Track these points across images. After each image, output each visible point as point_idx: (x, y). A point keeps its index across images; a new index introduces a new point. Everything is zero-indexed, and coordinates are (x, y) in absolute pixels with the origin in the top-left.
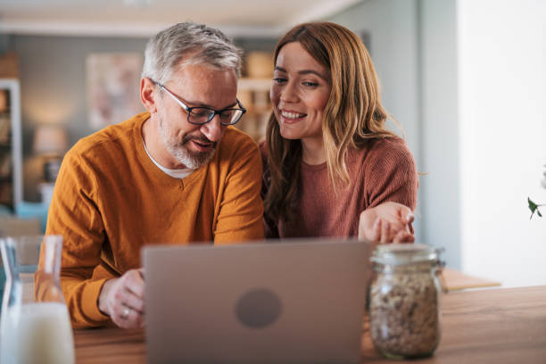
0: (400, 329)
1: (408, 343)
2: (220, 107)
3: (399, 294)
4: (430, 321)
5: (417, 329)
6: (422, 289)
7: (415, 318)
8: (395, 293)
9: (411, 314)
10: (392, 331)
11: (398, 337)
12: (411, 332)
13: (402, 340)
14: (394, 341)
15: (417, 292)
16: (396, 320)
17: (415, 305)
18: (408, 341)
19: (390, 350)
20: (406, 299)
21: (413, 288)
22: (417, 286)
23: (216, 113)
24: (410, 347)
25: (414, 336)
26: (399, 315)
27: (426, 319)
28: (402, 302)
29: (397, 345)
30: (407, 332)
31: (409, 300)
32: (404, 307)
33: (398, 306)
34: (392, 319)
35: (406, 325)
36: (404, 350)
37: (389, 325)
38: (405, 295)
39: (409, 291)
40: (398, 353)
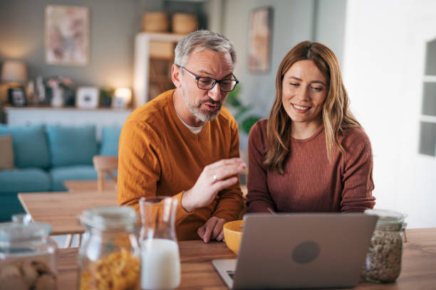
0: (379, 265)
1: (384, 273)
2: (219, 77)
3: (380, 243)
4: (397, 261)
5: (390, 266)
6: (395, 241)
7: (389, 258)
8: (378, 242)
9: (387, 256)
10: (374, 266)
11: (378, 270)
12: (387, 267)
13: (381, 272)
14: (376, 272)
15: (392, 243)
16: (378, 259)
17: (391, 251)
18: (384, 272)
19: (371, 277)
20: (385, 246)
21: (389, 240)
22: (391, 239)
23: (217, 81)
24: (385, 276)
25: (388, 270)
26: (380, 256)
27: (396, 260)
28: (382, 248)
29: (377, 274)
30: (384, 267)
31: (387, 247)
32: (383, 252)
33: (380, 251)
34: (375, 258)
35: (384, 263)
36: (381, 277)
37: (373, 262)
38: (384, 244)
39: (386, 241)
40: (377, 279)
